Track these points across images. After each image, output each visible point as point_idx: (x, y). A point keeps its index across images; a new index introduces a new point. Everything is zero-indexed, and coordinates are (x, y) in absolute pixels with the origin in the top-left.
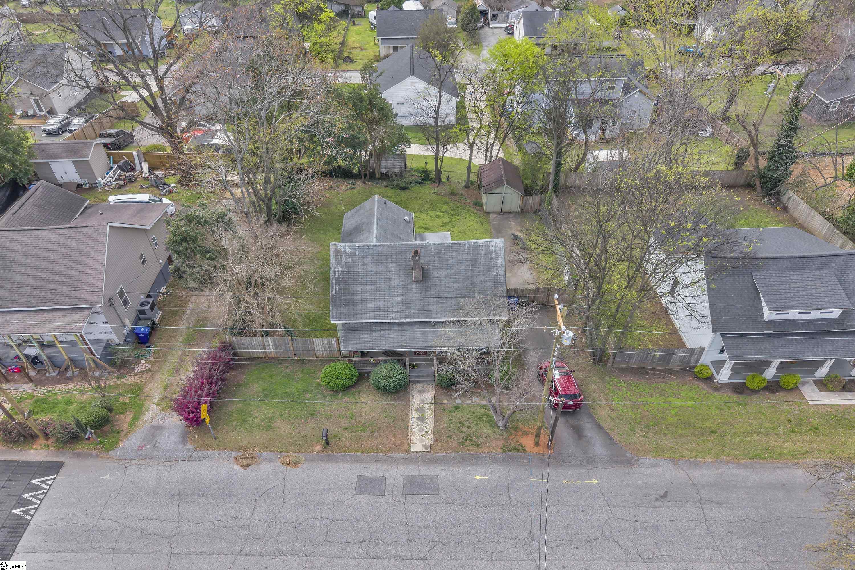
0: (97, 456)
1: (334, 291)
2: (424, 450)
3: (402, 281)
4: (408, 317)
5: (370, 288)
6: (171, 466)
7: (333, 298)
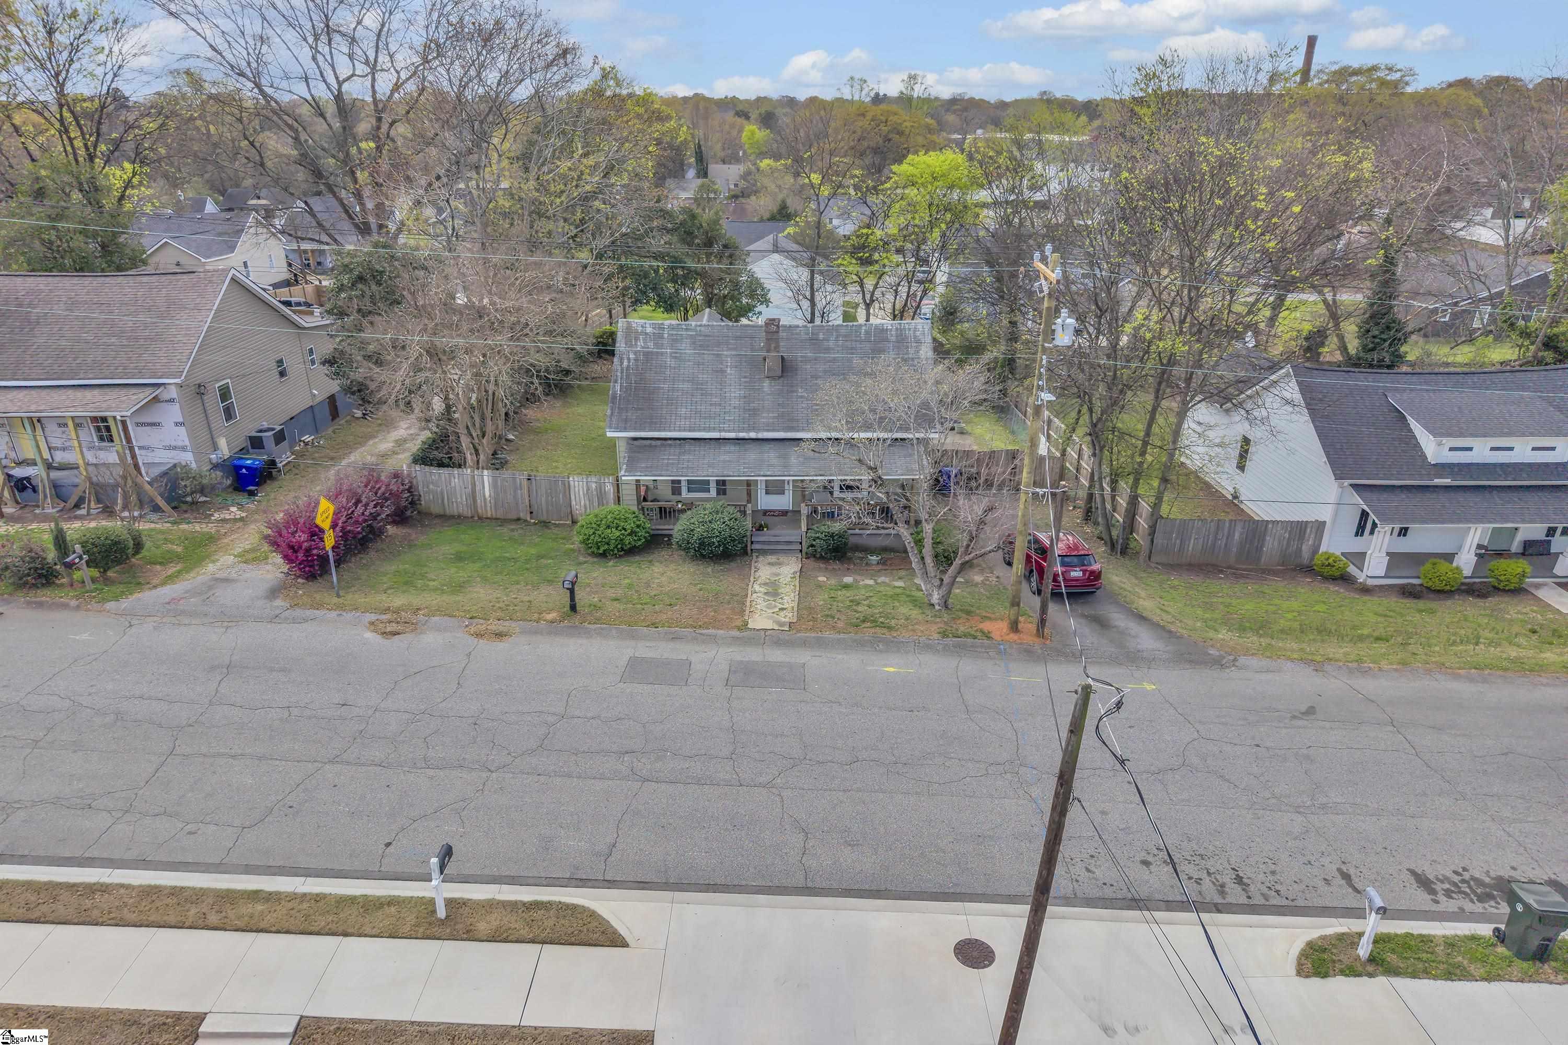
0: (78, 607)
1: (618, 388)
2: (776, 627)
3: (745, 377)
4: (754, 429)
5: (686, 386)
6: (227, 628)
7: (614, 397)
